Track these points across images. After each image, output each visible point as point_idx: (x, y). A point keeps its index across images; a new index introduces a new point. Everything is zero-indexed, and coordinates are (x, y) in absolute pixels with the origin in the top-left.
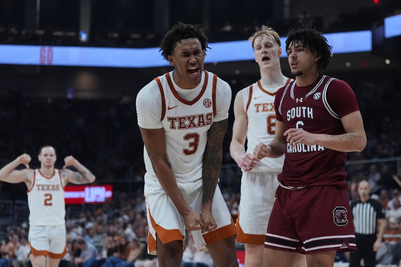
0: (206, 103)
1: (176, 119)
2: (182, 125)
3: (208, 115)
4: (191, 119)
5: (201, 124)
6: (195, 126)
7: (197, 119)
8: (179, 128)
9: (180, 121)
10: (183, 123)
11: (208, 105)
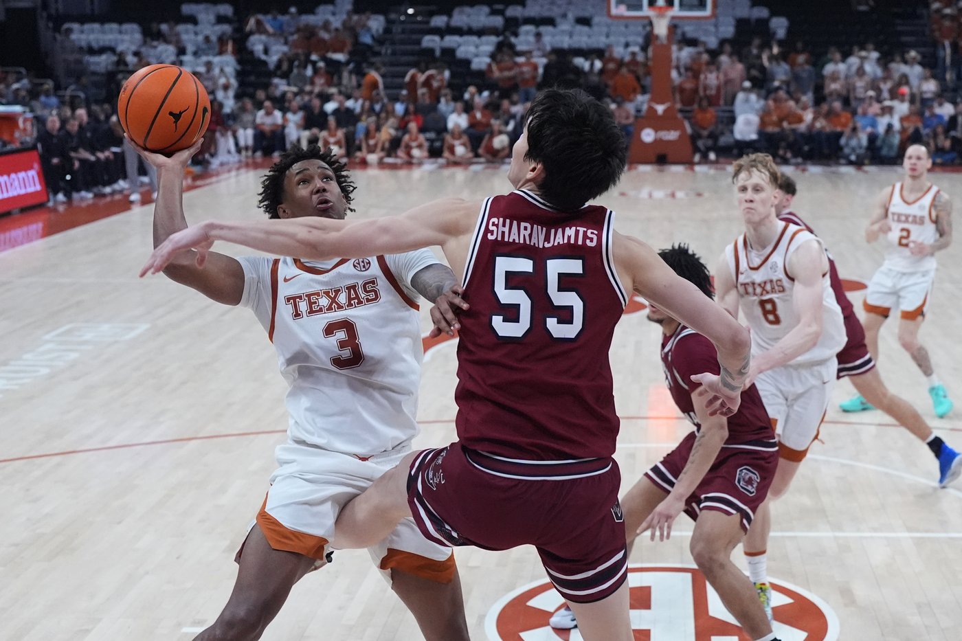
0: (359, 264)
1: (300, 297)
2: (315, 308)
3: (366, 284)
4: (331, 294)
5: (352, 302)
6: (342, 307)
7: (344, 293)
8: (309, 313)
9: (309, 300)
10: (315, 303)
11: (364, 267)
